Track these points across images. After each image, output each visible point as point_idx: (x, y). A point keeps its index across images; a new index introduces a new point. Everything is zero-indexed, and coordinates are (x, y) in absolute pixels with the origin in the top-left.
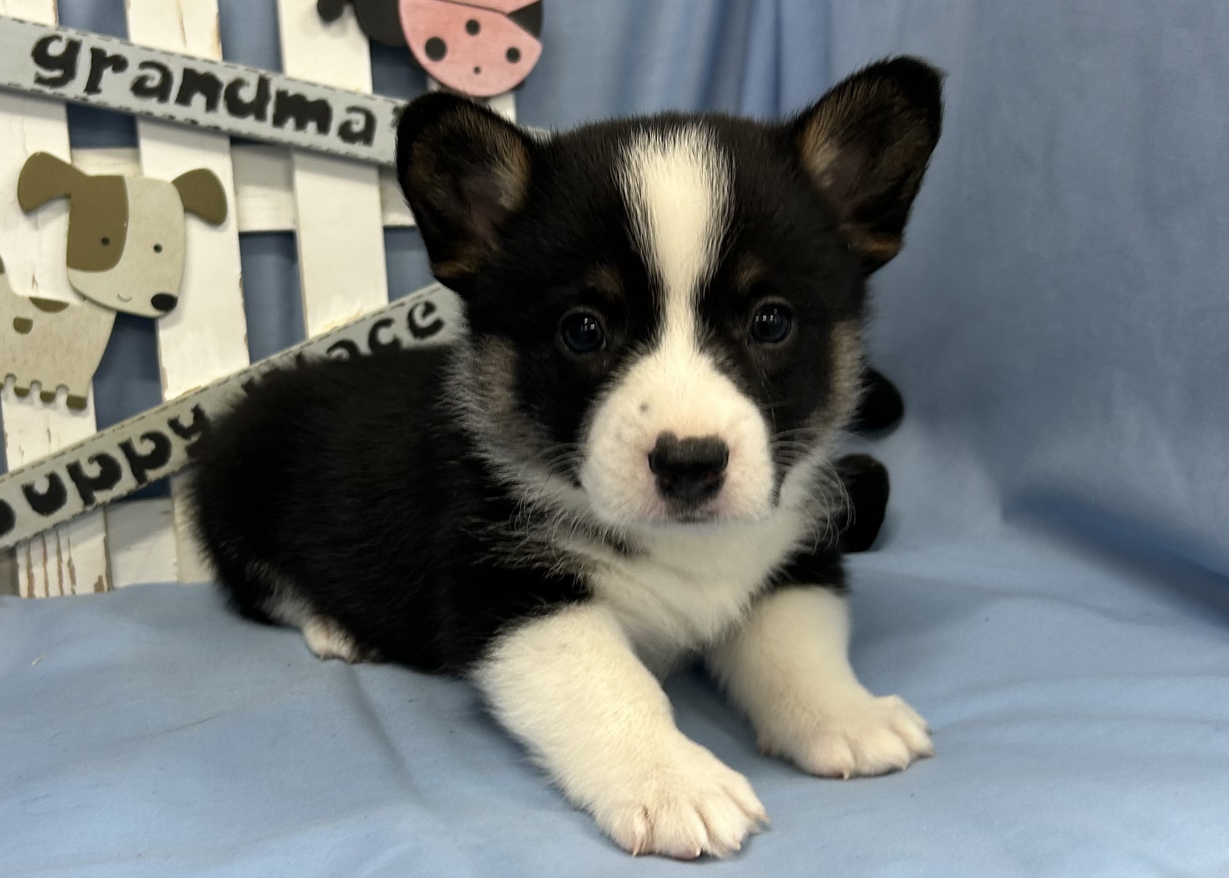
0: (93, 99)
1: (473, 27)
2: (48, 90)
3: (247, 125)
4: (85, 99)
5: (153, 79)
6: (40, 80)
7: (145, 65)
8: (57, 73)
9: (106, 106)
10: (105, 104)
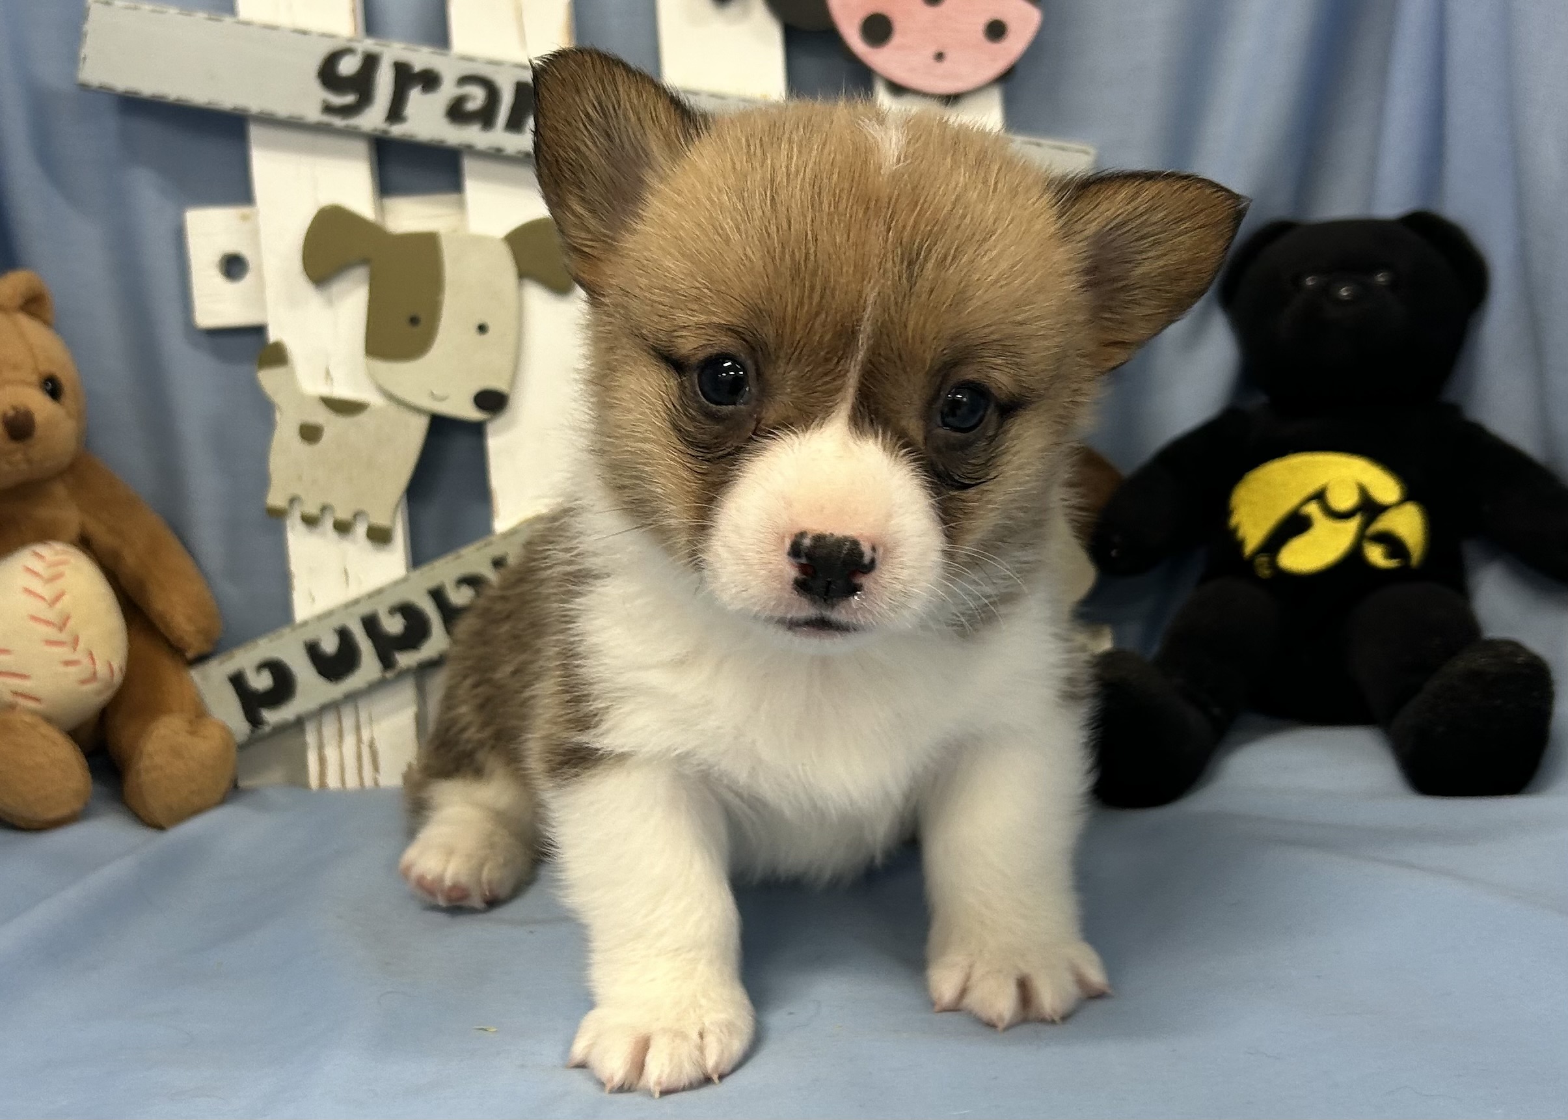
0: (397, 130)
2: (338, 122)
4: (385, 132)
5: (474, 98)
6: (328, 109)
7: (465, 80)
8: (349, 99)
9: (413, 139)
10: (412, 136)
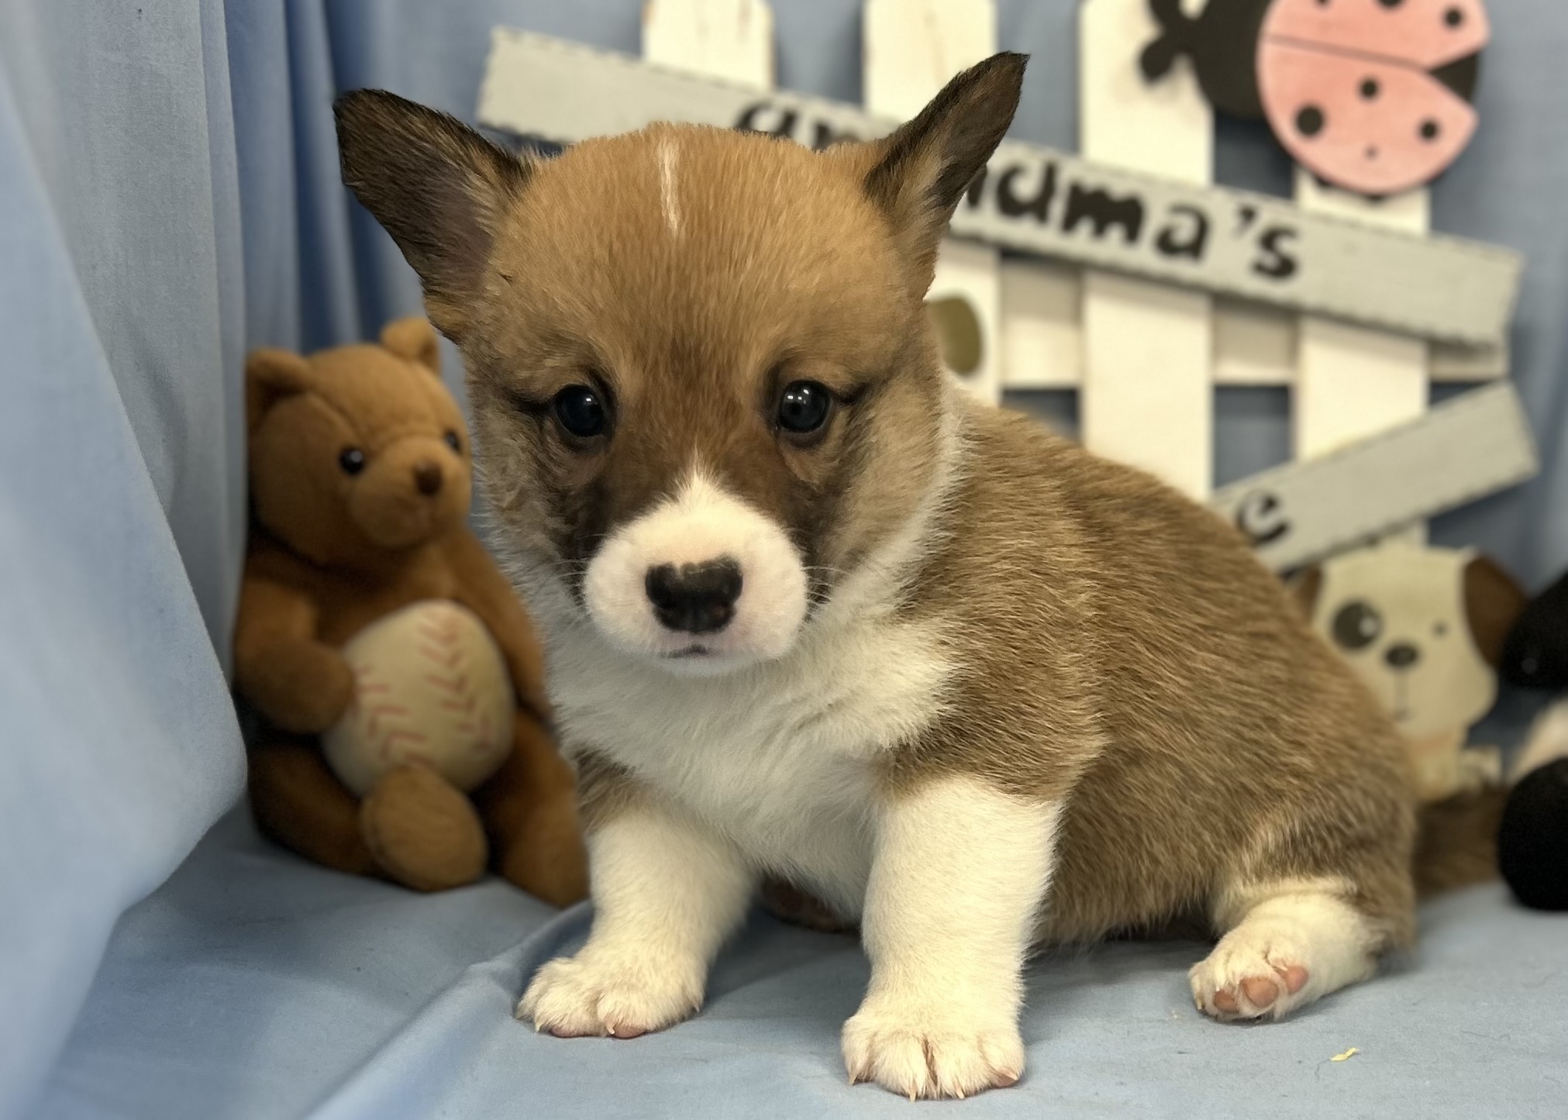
1: (1369, 89)
3: (1023, 232)
